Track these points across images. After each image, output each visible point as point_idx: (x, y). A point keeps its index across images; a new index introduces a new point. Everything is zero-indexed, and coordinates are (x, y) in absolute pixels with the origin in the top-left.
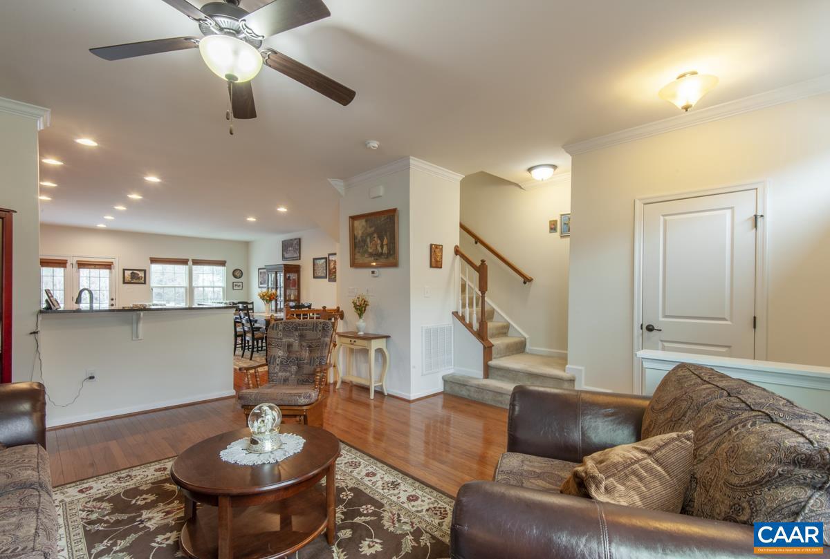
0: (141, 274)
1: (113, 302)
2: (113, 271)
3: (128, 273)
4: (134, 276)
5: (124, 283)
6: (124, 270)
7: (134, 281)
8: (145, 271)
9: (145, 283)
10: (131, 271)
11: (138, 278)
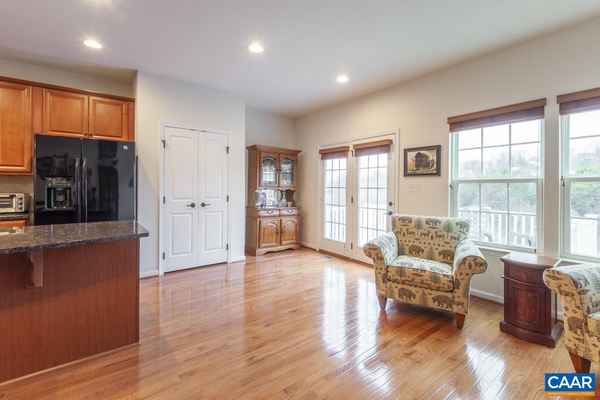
0: (432, 156)
1: (391, 209)
2: (393, 154)
3: (412, 156)
4: (421, 160)
5: (406, 174)
6: (406, 151)
7: (421, 171)
8: (438, 149)
9: (438, 173)
10: (415, 153)
11: (428, 165)
